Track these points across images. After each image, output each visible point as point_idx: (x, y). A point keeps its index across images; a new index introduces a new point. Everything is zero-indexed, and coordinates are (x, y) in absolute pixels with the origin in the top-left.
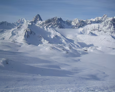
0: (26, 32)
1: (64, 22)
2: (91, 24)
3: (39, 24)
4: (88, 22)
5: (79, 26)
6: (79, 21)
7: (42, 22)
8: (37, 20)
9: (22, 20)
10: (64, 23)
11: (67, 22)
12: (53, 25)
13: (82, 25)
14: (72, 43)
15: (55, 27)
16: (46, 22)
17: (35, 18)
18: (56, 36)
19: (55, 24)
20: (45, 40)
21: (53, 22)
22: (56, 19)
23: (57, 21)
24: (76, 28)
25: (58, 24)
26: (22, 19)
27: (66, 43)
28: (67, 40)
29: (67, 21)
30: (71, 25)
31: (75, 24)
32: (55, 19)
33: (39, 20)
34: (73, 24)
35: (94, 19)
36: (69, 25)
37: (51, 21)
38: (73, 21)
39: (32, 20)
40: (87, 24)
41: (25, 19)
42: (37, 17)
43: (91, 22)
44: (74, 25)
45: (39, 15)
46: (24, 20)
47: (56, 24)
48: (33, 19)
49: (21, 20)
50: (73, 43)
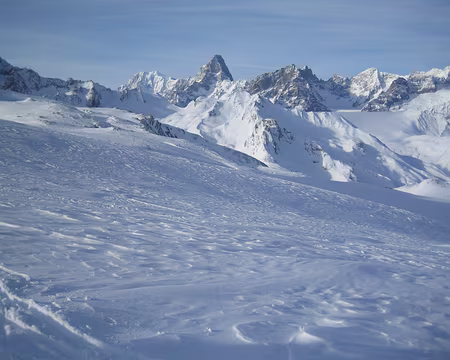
0: (268, 133)
1: (321, 84)
2: (435, 90)
3: (222, 94)
4: (425, 85)
5: (390, 99)
6: (379, 77)
7: (233, 87)
8: (216, 79)
9: (148, 77)
10: (322, 88)
11: (333, 84)
12: (282, 97)
13: (399, 97)
14: (422, 172)
15: (290, 105)
16: (256, 86)
17: (208, 71)
18: (361, 145)
19: (290, 94)
20: (338, 163)
21: (280, 83)
22: (292, 73)
23: (297, 80)
24: (377, 107)
25: (301, 93)
26: (145, 73)
27: (401, 171)
28: (400, 159)
29: (331, 80)
30: (348, 94)
31: (366, 90)
32: (287, 72)
33: (222, 79)
34: (356, 90)
35: (443, 68)
36: (341, 96)
37: (275, 81)
38: (356, 81)
39: (193, 79)
40: (419, 93)
41: (159, 74)
42: (212, 68)
43: (436, 83)
44: (361, 97)
45: (220, 59)
46: (152, 78)
47: (293, 91)
48: (199, 73)
49: (144, 77)
50: (425, 170)
